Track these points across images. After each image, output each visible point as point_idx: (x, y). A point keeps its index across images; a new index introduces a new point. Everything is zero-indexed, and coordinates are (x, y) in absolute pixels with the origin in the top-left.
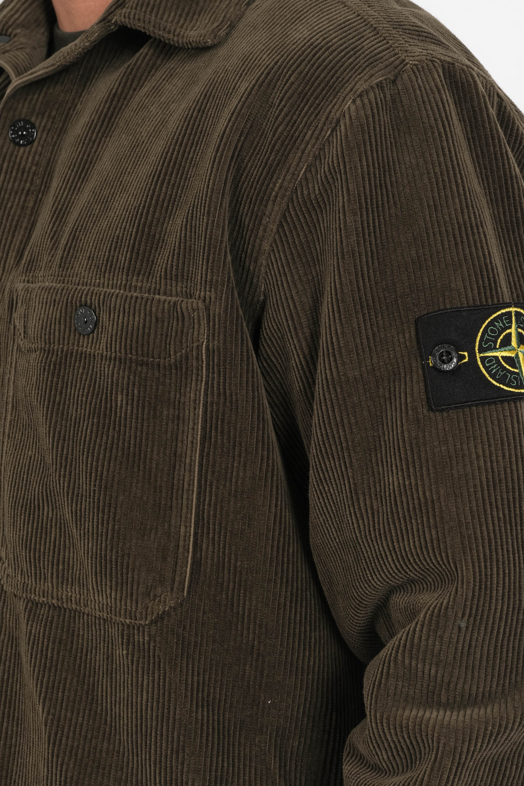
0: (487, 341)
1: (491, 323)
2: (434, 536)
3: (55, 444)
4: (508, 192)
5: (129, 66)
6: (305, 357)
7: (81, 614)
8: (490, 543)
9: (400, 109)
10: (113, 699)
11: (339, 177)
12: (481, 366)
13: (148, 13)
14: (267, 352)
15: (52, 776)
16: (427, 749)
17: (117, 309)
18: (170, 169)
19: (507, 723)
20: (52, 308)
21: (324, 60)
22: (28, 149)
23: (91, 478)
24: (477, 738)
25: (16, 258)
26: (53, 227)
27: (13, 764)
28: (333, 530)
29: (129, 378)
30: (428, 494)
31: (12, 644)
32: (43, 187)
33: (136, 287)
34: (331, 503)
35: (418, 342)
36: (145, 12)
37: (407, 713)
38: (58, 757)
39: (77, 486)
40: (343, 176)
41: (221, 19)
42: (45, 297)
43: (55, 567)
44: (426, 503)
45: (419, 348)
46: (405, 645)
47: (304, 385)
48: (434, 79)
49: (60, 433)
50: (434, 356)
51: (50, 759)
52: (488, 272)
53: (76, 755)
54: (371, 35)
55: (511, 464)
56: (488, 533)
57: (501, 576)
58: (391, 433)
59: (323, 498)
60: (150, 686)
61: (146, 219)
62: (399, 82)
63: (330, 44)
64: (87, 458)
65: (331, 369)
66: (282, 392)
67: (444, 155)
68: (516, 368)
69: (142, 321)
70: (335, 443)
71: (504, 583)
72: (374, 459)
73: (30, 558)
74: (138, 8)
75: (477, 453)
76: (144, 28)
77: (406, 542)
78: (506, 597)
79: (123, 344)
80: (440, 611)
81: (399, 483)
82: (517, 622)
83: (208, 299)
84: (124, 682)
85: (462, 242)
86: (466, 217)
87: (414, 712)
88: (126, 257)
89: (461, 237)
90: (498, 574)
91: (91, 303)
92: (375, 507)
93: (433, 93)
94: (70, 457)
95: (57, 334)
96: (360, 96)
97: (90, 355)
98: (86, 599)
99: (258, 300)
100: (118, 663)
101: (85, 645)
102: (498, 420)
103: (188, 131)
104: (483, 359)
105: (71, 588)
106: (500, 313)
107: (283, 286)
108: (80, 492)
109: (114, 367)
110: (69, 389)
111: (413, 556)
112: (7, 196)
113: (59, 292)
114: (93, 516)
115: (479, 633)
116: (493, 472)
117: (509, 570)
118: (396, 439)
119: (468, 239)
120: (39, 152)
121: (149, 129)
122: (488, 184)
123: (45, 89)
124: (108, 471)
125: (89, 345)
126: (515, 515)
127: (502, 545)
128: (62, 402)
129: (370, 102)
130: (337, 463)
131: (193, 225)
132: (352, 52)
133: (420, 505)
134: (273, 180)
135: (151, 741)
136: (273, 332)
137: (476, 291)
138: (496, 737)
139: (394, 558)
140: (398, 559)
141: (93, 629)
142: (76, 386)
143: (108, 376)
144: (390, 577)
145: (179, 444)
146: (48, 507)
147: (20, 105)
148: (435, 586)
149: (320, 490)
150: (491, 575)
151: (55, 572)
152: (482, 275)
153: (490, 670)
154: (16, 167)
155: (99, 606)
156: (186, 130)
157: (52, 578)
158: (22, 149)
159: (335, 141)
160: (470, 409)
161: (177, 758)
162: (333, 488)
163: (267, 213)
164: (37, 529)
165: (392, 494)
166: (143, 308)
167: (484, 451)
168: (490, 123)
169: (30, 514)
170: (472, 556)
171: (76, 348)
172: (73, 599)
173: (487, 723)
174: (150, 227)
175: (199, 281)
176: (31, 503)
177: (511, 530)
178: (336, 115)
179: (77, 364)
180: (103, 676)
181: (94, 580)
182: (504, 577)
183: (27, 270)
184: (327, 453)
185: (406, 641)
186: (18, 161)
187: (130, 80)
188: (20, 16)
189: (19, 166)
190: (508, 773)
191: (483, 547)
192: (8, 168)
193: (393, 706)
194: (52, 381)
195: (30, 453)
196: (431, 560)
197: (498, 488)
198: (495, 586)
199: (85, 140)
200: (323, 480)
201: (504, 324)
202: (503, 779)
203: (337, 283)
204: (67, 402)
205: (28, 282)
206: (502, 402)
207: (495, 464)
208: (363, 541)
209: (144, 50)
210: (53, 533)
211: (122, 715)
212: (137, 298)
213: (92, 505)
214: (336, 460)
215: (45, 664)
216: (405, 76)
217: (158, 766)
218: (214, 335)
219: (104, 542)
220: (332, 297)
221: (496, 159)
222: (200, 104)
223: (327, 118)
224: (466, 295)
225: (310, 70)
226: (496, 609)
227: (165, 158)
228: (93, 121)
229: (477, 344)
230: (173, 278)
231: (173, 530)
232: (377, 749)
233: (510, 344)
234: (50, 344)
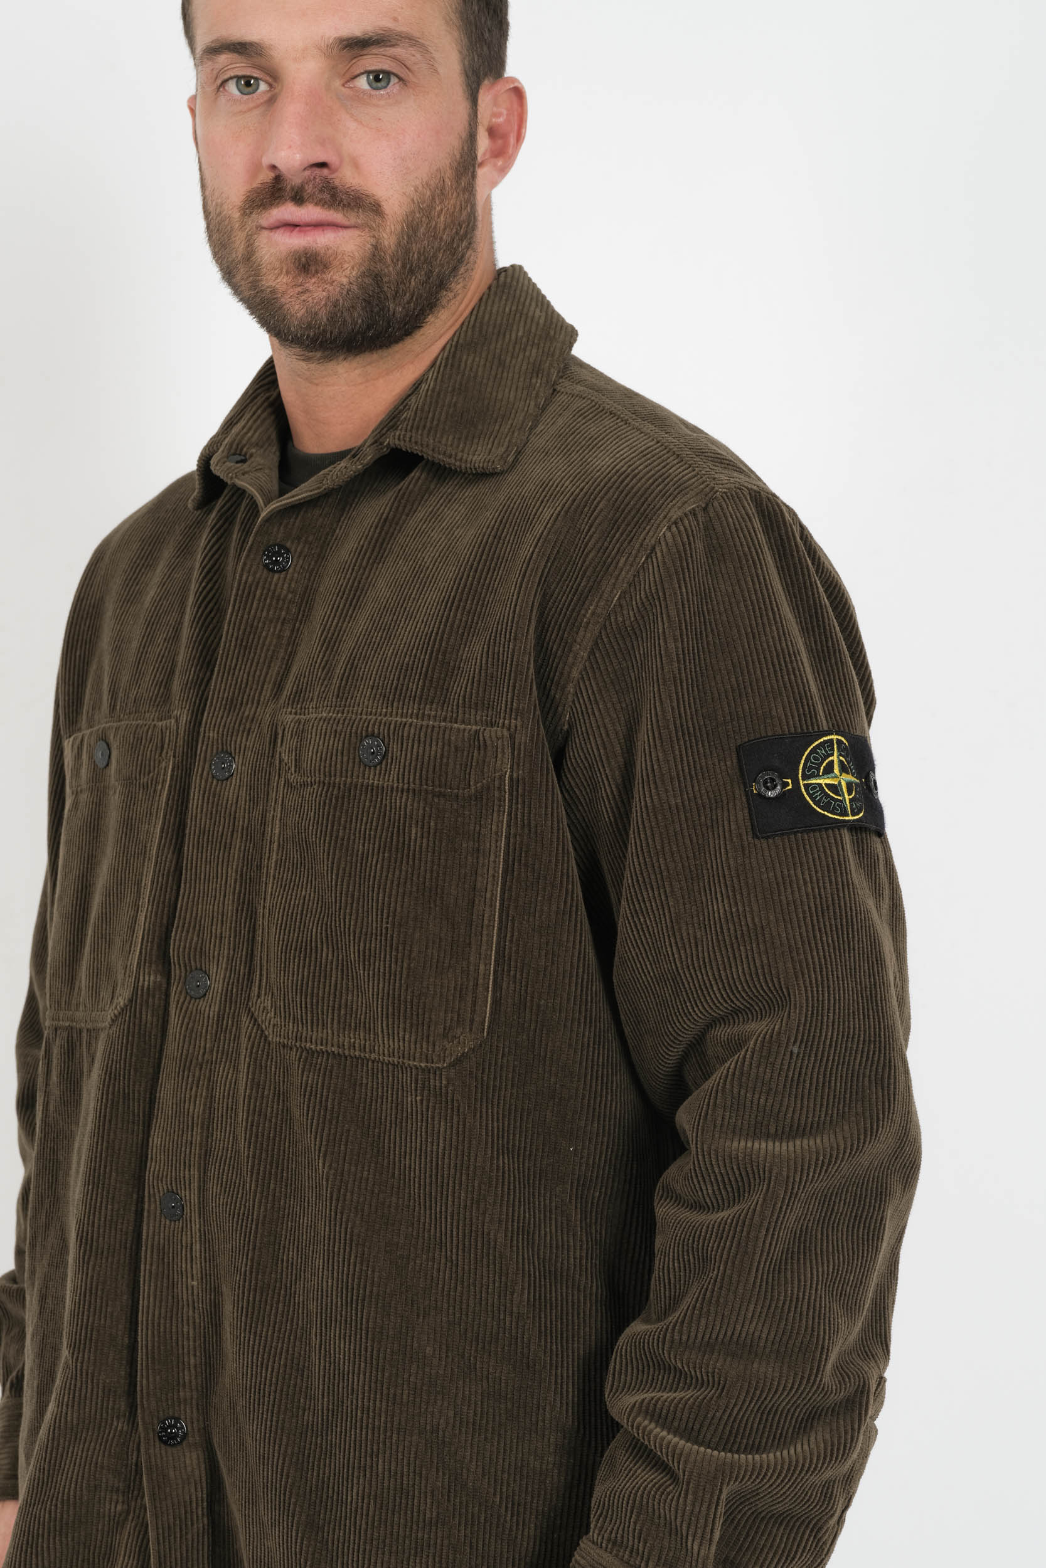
0: (810, 768)
1: (813, 751)
2: (765, 962)
3: (339, 880)
4: (818, 621)
5: (400, 490)
6: (617, 787)
7: (365, 1061)
8: (821, 968)
9: (714, 536)
10: (403, 1150)
11: (657, 603)
12: (805, 793)
13: (425, 436)
14: (570, 783)
15: (335, 1235)
16: (758, 1181)
17: (411, 739)
18: (465, 595)
19: (838, 1153)
20: (332, 739)
21: (633, 488)
22: (283, 575)
23: (382, 915)
24: (809, 1168)
25: (272, 690)
26: (324, 656)
27: (282, 1229)
28: (648, 963)
29: (424, 810)
30: (757, 920)
31: (279, 1099)
32: (301, 615)
33: (429, 716)
34: (647, 935)
35: (741, 769)
36: (422, 435)
37: (735, 1144)
38: (342, 1213)
39: (365, 924)
40: (662, 602)
41: (506, 444)
42: (324, 727)
43: (336, 1011)
44: (756, 929)
45: (742, 775)
46: (734, 1074)
47: (614, 816)
48: (744, 508)
49: (344, 870)
50: (759, 783)
51: (333, 1216)
52: (807, 700)
53: (363, 1211)
54: (675, 462)
55: (838, 891)
56: (819, 958)
57: (832, 1002)
58: (714, 861)
59: (638, 930)
60: (448, 1133)
61: (440, 645)
62: (710, 509)
63: (636, 471)
64: (378, 894)
65: (651, 796)
66: (584, 825)
67: (760, 584)
68: (840, 796)
69: (439, 750)
70: (655, 872)
71: (834, 1010)
72: (696, 888)
73: (306, 1004)
74: (414, 431)
75: (804, 879)
76: (422, 451)
77: (734, 970)
78: (836, 1023)
79: (418, 774)
80: (771, 1037)
81: (725, 910)
82: (846, 1050)
83: (513, 727)
84: (417, 1131)
85: (781, 670)
86: (784, 644)
87: (743, 1143)
88: (418, 684)
89: (780, 665)
90: (829, 1000)
91: (379, 733)
92: (699, 936)
93: (745, 521)
94: (356, 893)
95: (338, 766)
96: (675, 523)
97: (378, 787)
98: (373, 1044)
99: (562, 729)
100: (409, 1110)
101: (369, 1094)
102: (824, 847)
103: (484, 557)
104: (807, 786)
105: (355, 1034)
106: (822, 740)
107: (594, 714)
108: (369, 930)
109: (407, 799)
110: (354, 823)
111: (741, 984)
112: (260, 625)
113: (341, 722)
114: (385, 955)
115: (809, 1060)
116: (821, 898)
117: (839, 997)
118: (720, 867)
119: (786, 666)
120: (295, 578)
121: (432, 555)
122: (799, 613)
123: (302, 513)
124: (402, 907)
125: (377, 776)
126: (843, 941)
127: (832, 971)
128: (346, 837)
129: (686, 530)
130: (656, 893)
131: (496, 651)
132: (660, 480)
133: (749, 931)
134: (585, 606)
135: (448, 1191)
136: (579, 761)
137: (797, 719)
138: (828, 1167)
139: (721, 986)
140: (724, 987)
141: (380, 1076)
142: (362, 820)
143: (400, 808)
144: (714, 1007)
145: (479, 878)
146: (328, 948)
147: (275, 529)
148: (762, 1014)
149: (635, 922)
150: (823, 1001)
151: (336, 1017)
152: (802, 703)
153: (819, 1099)
154: (270, 594)
155: (389, 1051)
156: (481, 556)
157: (332, 1024)
158: (276, 576)
159: (651, 567)
160: (795, 836)
161: (478, 1208)
162: (650, 919)
163: (578, 640)
164: (314, 973)
165: (717, 922)
166: (441, 736)
167: (811, 878)
168: (798, 552)
169: (305, 958)
170: (804, 981)
171: (360, 781)
172: (357, 1045)
173: (817, 1153)
174: (444, 655)
175: (503, 708)
176: (306, 946)
177: (840, 956)
178: (650, 541)
179: (363, 798)
180: (391, 1127)
181: (385, 1022)
182: (835, 1003)
183: (293, 702)
184: (644, 882)
185: (735, 1070)
186: (273, 587)
187: (402, 505)
188: (253, 434)
189: (274, 593)
190: (836, 1208)
191: (815, 972)
192: (261, 595)
193: (720, 1138)
194: (334, 816)
195: (303, 893)
196: (761, 986)
197: (826, 914)
198: (826, 1011)
199: (355, 565)
200: (639, 912)
201: (826, 752)
202: (831, 1214)
203: (658, 710)
204: (352, 837)
205: (296, 714)
206: (826, 829)
207: (822, 890)
208: (684, 972)
209: (415, 474)
210: (334, 976)
211: (413, 1167)
212: (433, 727)
213: (383, 943)
214: (655, 889)
215: (325, 1116)
216: (716, 504)
217: (455, 1217)
218: (518, 765)
219: (397, 982)
220: (652, 724)
221: (806, 588)
222: (495, 529)
223: (641, 545)
224: (787, 722)
225: (618, 497)
226: (826, 1035)
227: (459, 584)
228: (363, 546)
229: (800, 771)
230: (473, 706)
231: (472, 968)
232: (702, 1183)
233: (833, 772)
234: (330, 776)
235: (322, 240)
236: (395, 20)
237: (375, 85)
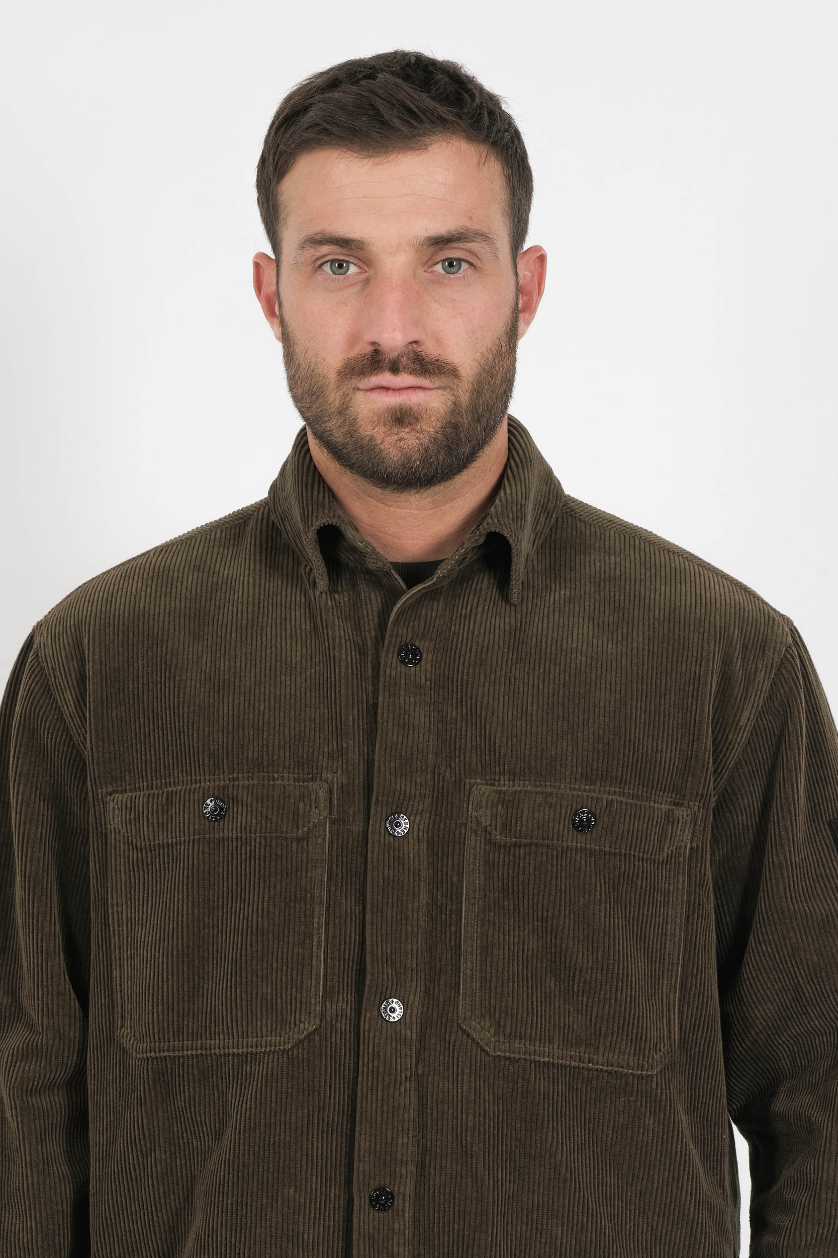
20: (547, 809)
39: (590, 960)
42: (538, 799)
69: (643, 824)
83: (695, 808)
95: (555, 831)
97: (590, 850)
108: (595, 965)
120: (428, 669)
125: (589, 841)
154: (412, 683)
166: (643, 812)
171: (574, 844)
175: (688, 792)
179: (578, 858)
186: (412, 678)
189: (415, 683)
192: (405, 684)
212: (636, 805)
213: (608, 976)
218: (697, 837)
234: (548, 840)
235: (414, 399)
236: (471, 218)
237: (449, 269)
